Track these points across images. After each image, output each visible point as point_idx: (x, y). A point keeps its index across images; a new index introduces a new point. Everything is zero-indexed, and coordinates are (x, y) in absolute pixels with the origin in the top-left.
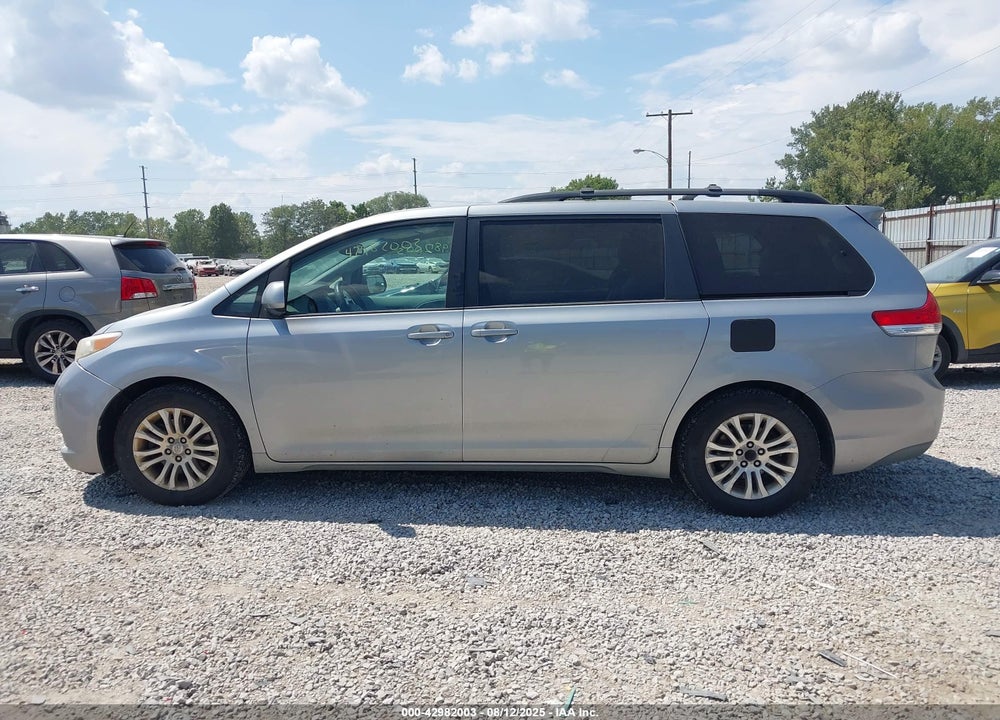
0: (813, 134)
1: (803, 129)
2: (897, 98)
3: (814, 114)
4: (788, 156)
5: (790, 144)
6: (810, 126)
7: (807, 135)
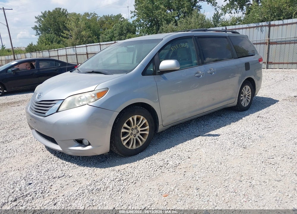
0: (43, 19)
1: (39, 17)
2: (66, 10)
3: (42, 12)
4: (36, 26)
5: (36, 22)
6: (41, 16)
7: (41, 20)
